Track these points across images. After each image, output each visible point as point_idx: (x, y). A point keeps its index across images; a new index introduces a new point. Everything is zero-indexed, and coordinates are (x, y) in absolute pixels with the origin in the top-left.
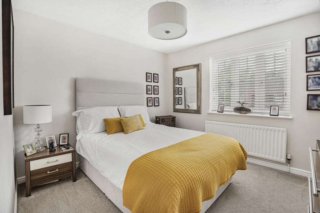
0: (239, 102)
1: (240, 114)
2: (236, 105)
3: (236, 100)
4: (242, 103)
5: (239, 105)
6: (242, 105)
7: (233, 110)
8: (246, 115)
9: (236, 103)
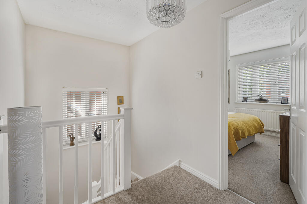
0: (259, 95)
1: (259, 103)
2: (256, 97)
3: (256, 94)
4: (260, 96)
5: (259, 98)
6: (261, 97)
7: (254, 101)
8: (264, 103)
9: (256, 96)
